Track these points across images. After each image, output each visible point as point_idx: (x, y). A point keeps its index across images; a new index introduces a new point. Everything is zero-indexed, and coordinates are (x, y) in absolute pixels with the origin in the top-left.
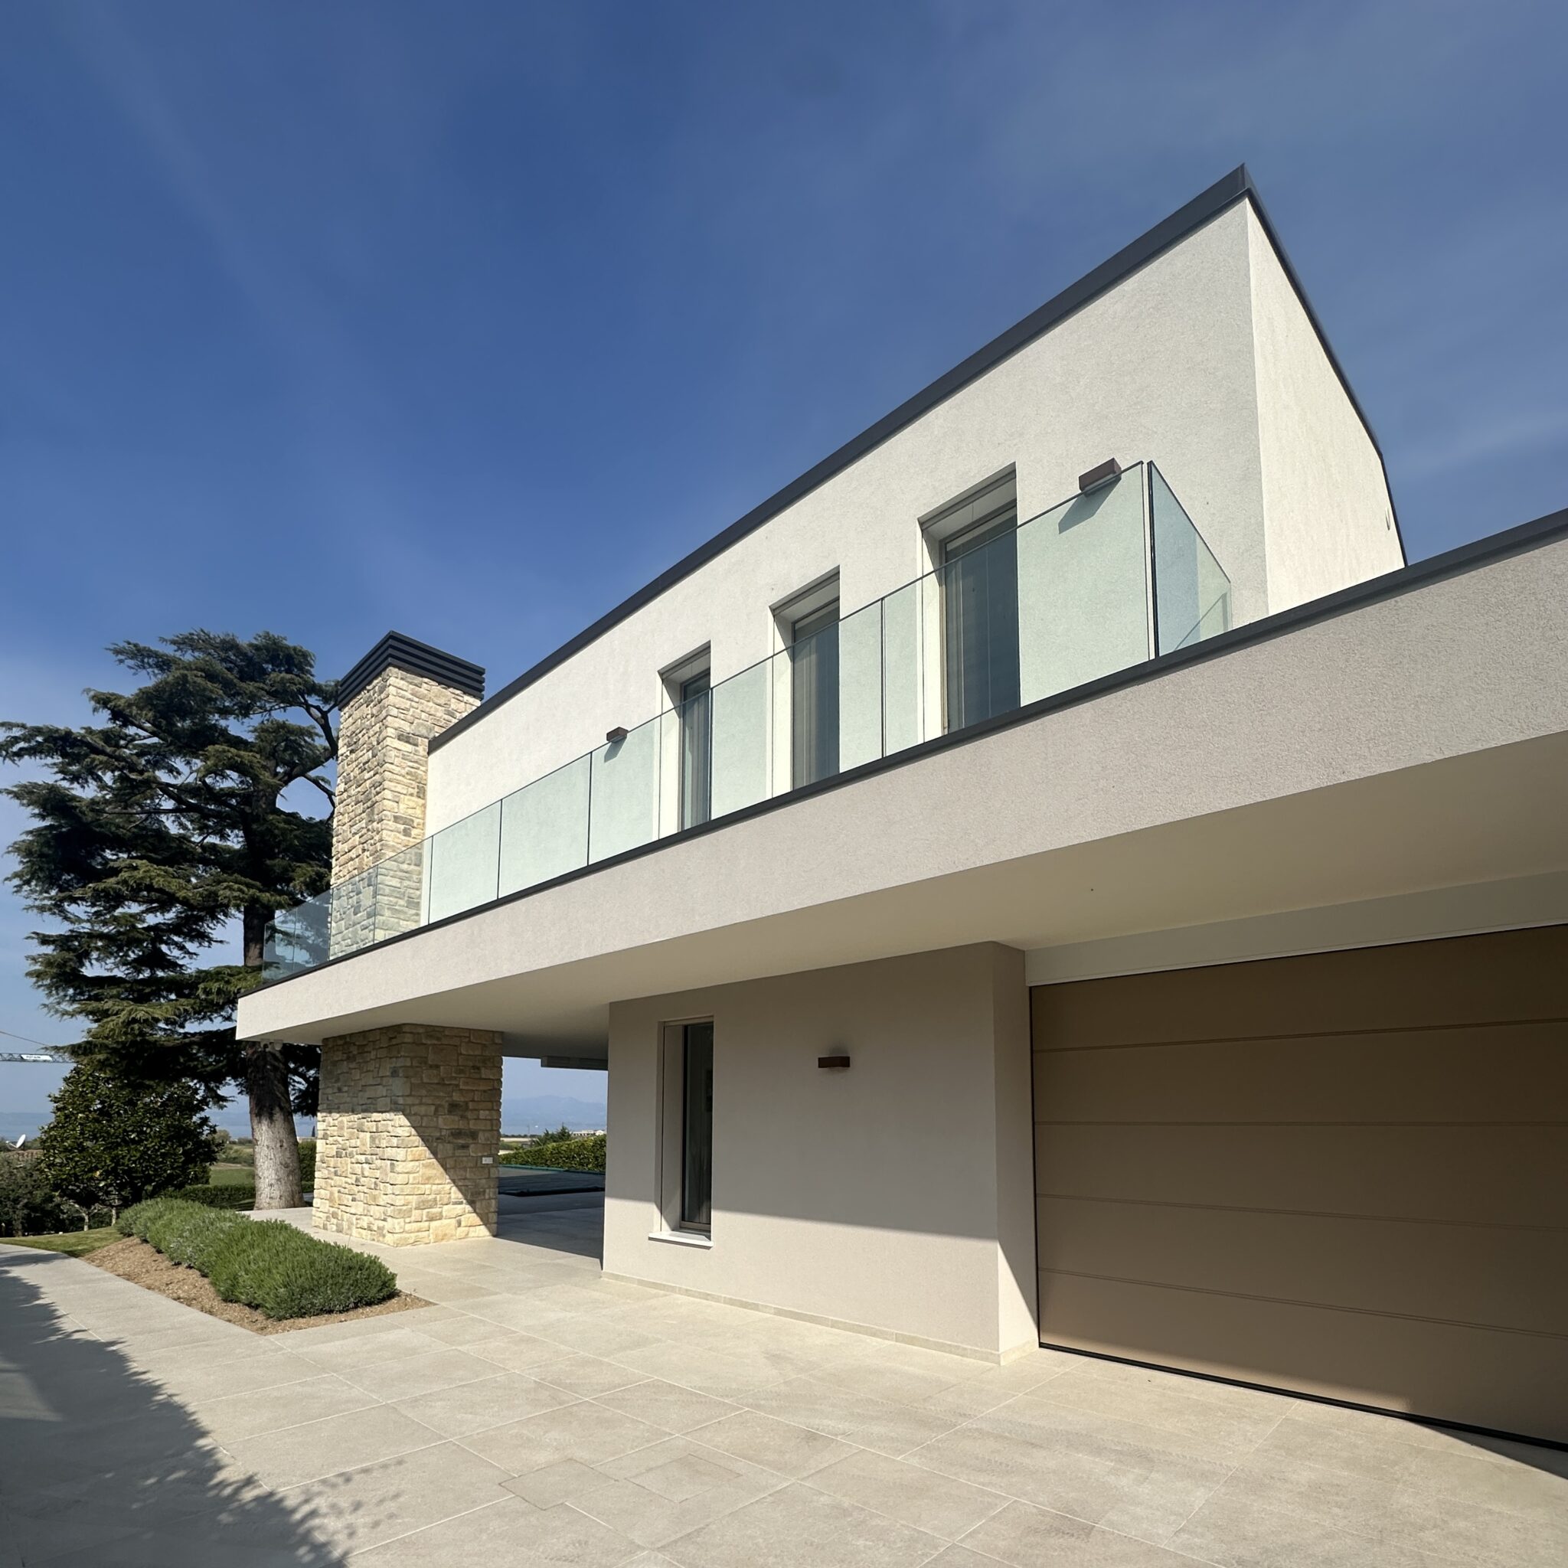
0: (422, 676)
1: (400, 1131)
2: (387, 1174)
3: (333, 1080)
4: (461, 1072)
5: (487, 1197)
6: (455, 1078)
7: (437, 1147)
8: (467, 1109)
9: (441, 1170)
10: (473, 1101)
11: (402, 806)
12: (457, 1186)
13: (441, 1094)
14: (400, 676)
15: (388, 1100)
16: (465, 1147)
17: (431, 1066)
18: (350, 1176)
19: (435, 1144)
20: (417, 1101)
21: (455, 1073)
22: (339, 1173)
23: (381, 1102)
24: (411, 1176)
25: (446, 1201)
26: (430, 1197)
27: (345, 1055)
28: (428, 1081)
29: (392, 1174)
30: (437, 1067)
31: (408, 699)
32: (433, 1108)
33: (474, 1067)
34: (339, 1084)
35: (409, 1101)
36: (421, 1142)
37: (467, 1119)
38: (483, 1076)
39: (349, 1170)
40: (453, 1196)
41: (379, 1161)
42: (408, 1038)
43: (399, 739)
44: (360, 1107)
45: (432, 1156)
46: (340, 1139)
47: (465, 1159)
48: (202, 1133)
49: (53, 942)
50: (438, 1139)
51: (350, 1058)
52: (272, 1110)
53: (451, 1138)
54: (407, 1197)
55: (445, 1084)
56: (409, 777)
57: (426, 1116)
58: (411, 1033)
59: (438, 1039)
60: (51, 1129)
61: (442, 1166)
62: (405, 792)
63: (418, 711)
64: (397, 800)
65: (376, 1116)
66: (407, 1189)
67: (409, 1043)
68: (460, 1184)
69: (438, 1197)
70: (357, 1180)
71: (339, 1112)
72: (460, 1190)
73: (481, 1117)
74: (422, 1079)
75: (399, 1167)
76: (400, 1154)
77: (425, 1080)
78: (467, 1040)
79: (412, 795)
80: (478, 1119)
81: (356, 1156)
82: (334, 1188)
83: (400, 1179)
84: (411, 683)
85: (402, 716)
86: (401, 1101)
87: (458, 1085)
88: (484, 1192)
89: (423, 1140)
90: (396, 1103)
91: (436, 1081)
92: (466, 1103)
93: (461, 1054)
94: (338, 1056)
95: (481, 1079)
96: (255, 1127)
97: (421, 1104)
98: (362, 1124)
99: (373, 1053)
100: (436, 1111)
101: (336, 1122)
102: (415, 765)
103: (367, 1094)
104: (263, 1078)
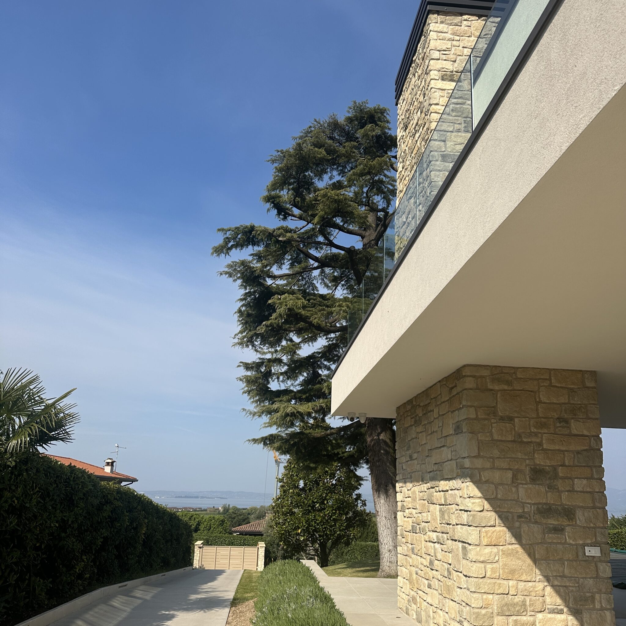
0: (461, 14)
1: (469, 504)
2: (459, 561)
3: (406, 448)
4: (543, 425)
5: (598, 606)
6: (536, 434)
7: (520, 528)
8: (556, 476)
9: (529, 561)
10: (563, 465)
11: (449, 144)
12: (553, 586)
13: (519, 455)
14: (439, 21)
15: (454, 463)
16: (559, 530)
17: (502, 419)
18: (424, 556)
19: (517, 524)
20: (488, 465)
21: (535, 427)
22: (416, 551)
23: (448, 466)
24: (489, 566)
25: (539, 607)
26: (517, 599)
27: (413, 420)
28: (500, 438)
29: (464, 561)
30: (511, 419)
31: (449, 40)
32: (510, 474)
33: (560, 419)
34: (410, 452)
35: (479, 463)
36: (498, 521)
37: (558, 491)
38: (575, 432)
39: (424, 550)
40: (548, 600)
41: (450, 542)
42: (469, 383)
43: (443, 80)
44: (428, 476)
45: (513, 541)
46: (414, 511)
47: (560, 547)
48: (357, 505)
49: (252, 368)
50: (520, 517)
51: (417, 422)
52: (386, 486)
53: (537, 517)
54: (485, 596)
55: (522, 442)
56: (454, 114)
57: (502, 484)
58: (474, 377)
59: (509, 383)
60: (278, 499)
61: (530, 555)
62: (451, 129)
63: (460, 48)
64: (443, 139)
65: (443, 485)
66: (486, 584)
67: (471, 389)
68: (556, 583)
69: (528, 599)
70: (431, 563)
71: (411, 482)
72: (558, 592)
73: (576, 489)
74: (492, 435)
75: (473, 552)
76: (472, 535)
77: (496, 437)
78: (547, 383)
79: (459, 131)
80: (572, 491)
81: (428, 533)
82: (412, 568)
83: (475, 569)
84: (451, 24)
85: (444, 57)
86: (467, 463)
87: (540, 444)
88: (593, 598)
89: (500, 517)
90: (462, 467)
91: (510, 438)
92: (555, 468)
93: (540, 402)
94: (408, 422)
95: (571, 435)
96: (376, 500)
97: (493, 468)
98: (431, 495)
99: (436, 411)
100: (514, 477)
101: (410, 492)
102: (460, 101)
103: (433, 460)
104: (379, 461)
